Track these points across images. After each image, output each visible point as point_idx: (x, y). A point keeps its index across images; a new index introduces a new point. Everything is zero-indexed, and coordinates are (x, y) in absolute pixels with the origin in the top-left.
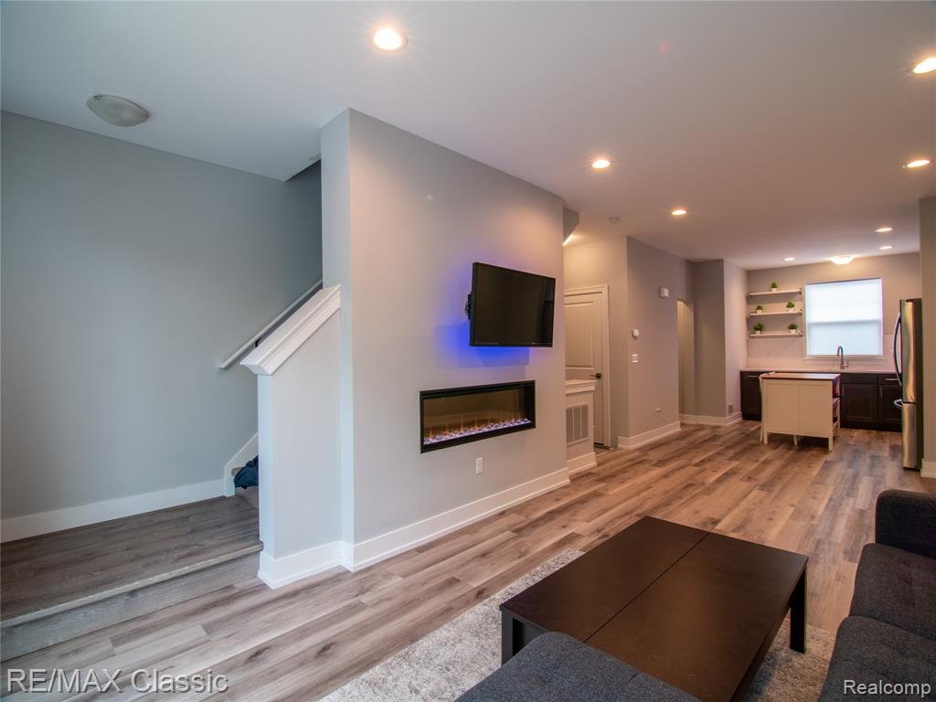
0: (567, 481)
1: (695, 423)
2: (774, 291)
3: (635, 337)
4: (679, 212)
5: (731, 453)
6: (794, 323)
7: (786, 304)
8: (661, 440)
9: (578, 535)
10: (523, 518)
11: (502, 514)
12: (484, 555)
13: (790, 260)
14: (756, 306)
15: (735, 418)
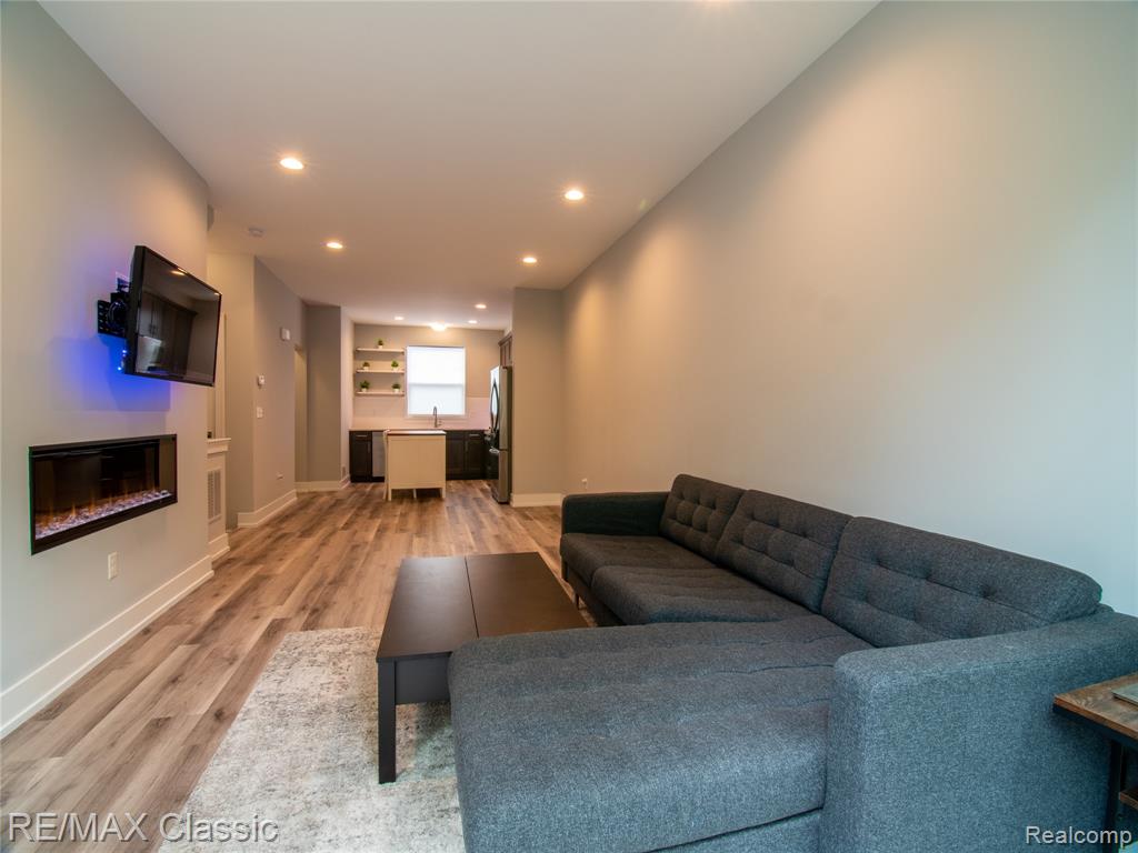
0: (210, 573)
1: (306, 491)
2: (381, 348)
3: (259, 385)
4: (335, 245)
5: (366, 513)
6: (397, 383)
7: (391, 363)
8: (283, 512)
9: (283, 620)
10: (188, 627)
11: (147, 631)
12: (174, 680)
13: (399, 319)
14: (363, 362)
15: (345, 482)
